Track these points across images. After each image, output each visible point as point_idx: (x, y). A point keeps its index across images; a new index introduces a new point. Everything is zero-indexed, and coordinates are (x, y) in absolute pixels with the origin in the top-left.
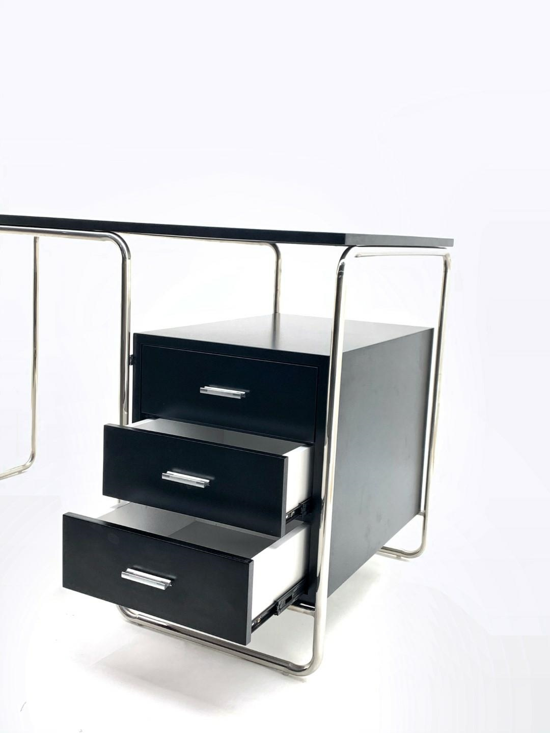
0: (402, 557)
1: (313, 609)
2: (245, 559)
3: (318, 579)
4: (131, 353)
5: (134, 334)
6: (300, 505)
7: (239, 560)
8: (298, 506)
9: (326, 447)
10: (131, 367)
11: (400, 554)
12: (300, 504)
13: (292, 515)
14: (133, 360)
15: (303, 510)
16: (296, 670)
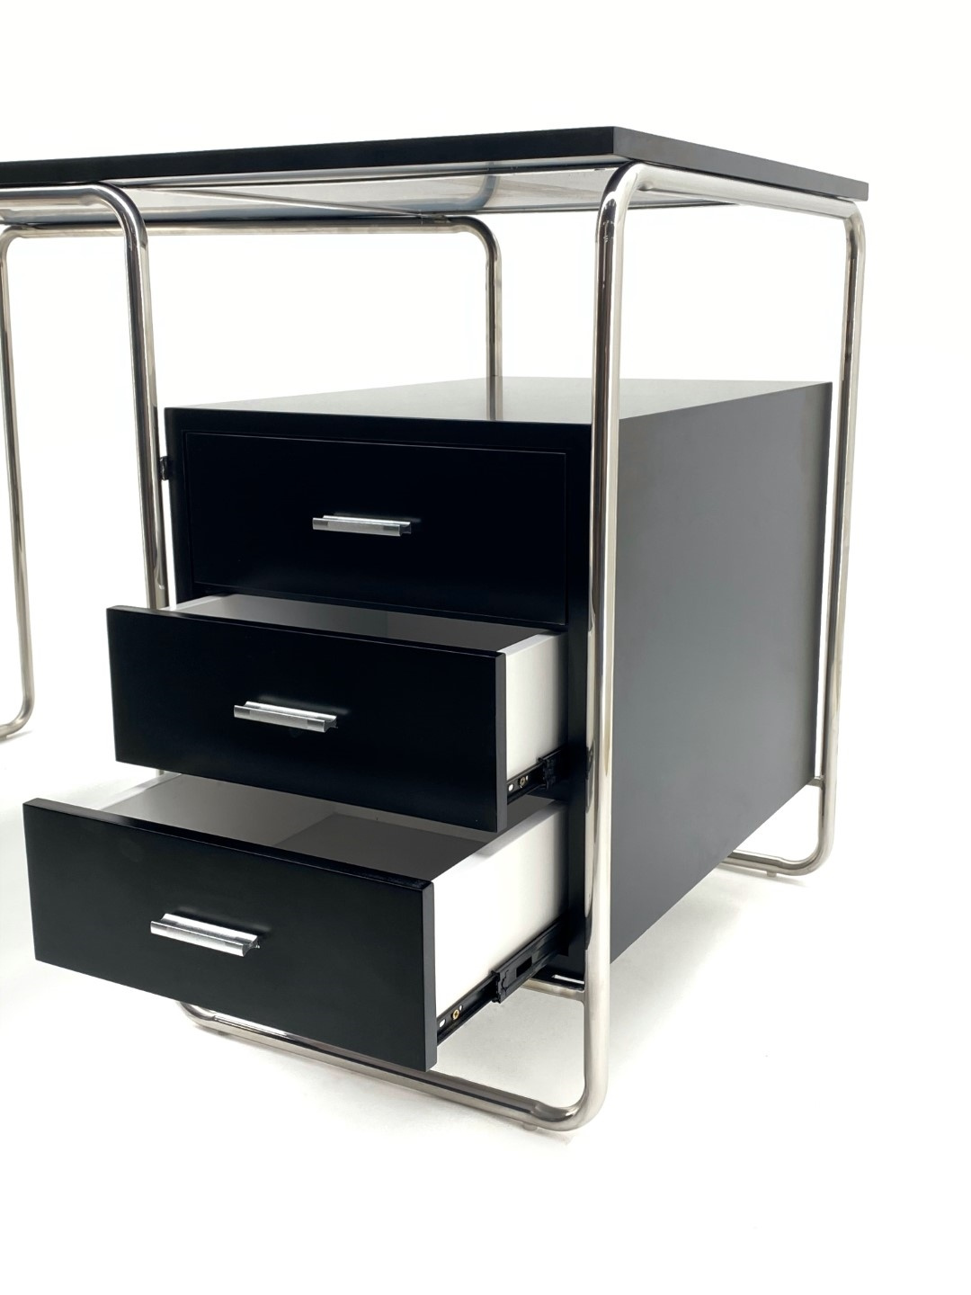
0: (778, 875)
1: (582, 987)
2: (414, 880)
3: (588, 921)
4: (163, 453)
5: (167, 411)
6: (541, 762)
7: (399, 883)
8: (537, 764)
9: (591, 635)
10: (165, 484)
11: (773, 867)
12: (539, 759)
13: (522, 784)
14: (170, 468)
15: (548, 772)
16: (550, 1118)
